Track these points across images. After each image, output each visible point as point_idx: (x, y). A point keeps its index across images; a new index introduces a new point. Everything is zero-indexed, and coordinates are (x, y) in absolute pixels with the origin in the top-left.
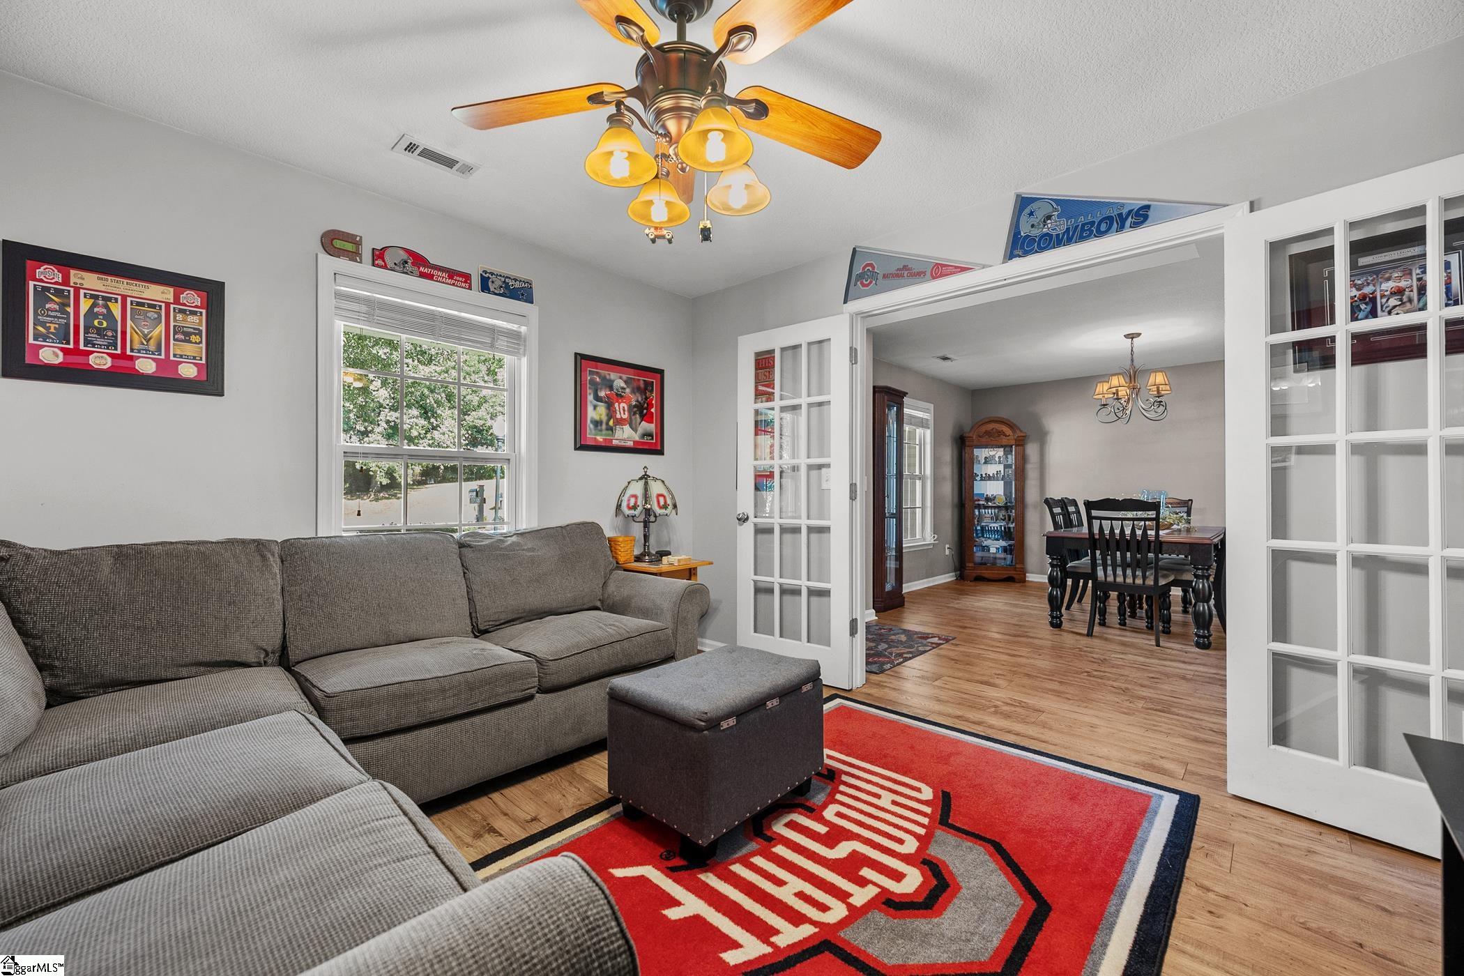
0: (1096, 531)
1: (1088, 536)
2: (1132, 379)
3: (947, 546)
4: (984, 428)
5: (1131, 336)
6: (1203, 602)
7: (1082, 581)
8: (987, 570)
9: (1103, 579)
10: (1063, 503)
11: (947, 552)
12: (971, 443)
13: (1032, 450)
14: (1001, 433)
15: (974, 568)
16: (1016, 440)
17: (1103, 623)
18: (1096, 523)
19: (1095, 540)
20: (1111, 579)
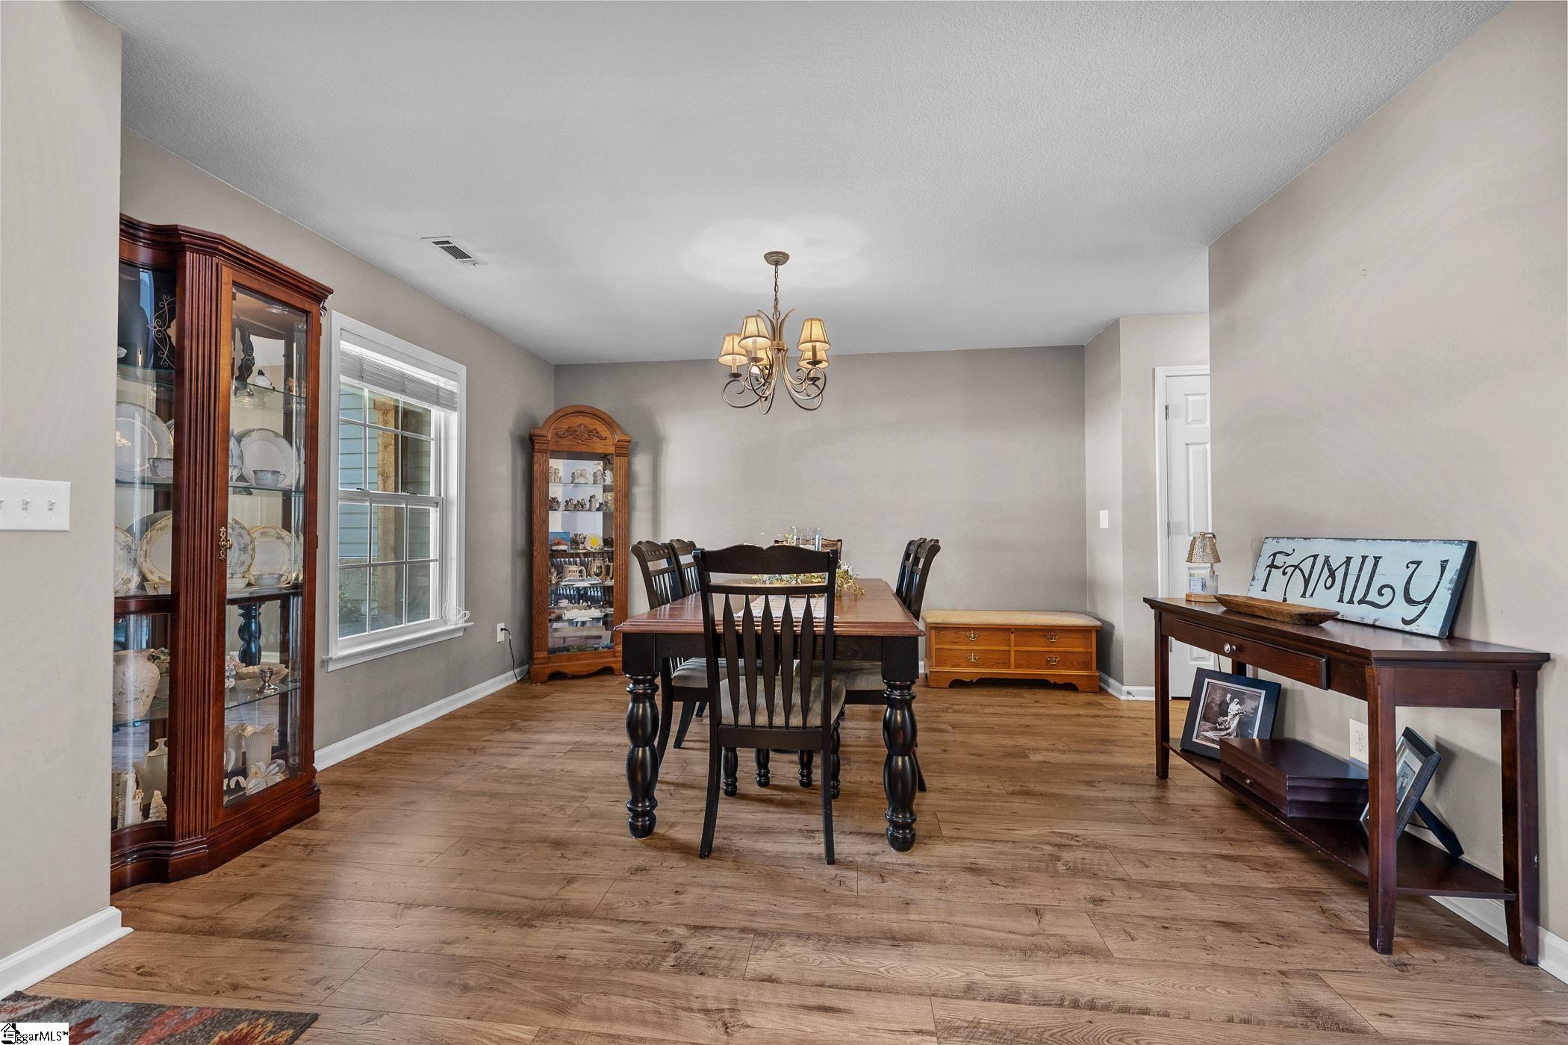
0: (718, 615)
1: (702, 629)
2: (777, 333)
3: (502, 625)
4: (565, 424)
5: (777, 259)
6: (903, 756)
7: (698, 704)
8: (569, 659)
9: (732, 721)
10: (671, 551)
11: (501, 637)
12: (544, 447)
13: (641, 464)
14: (593, 433)
15: (548, 660)
16: (616, 447)
17: (732, 792)
18: (718, 600)
19: (716, 637)
20: (745, 719)
